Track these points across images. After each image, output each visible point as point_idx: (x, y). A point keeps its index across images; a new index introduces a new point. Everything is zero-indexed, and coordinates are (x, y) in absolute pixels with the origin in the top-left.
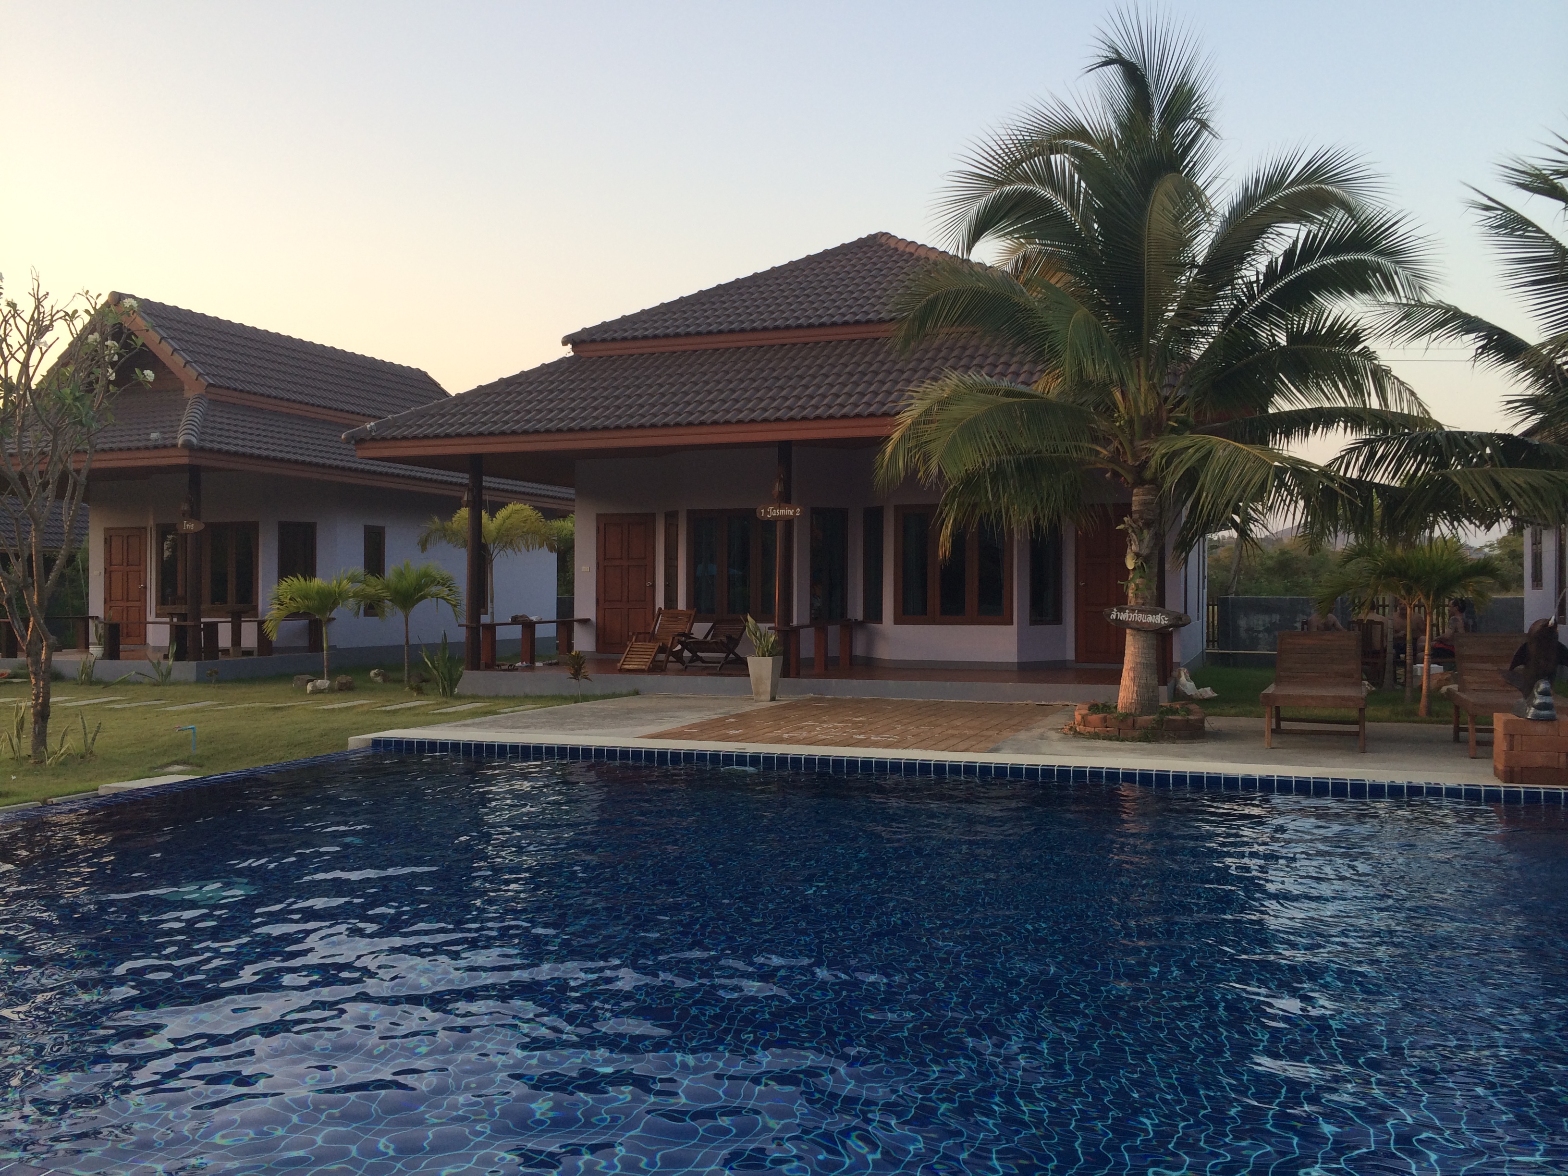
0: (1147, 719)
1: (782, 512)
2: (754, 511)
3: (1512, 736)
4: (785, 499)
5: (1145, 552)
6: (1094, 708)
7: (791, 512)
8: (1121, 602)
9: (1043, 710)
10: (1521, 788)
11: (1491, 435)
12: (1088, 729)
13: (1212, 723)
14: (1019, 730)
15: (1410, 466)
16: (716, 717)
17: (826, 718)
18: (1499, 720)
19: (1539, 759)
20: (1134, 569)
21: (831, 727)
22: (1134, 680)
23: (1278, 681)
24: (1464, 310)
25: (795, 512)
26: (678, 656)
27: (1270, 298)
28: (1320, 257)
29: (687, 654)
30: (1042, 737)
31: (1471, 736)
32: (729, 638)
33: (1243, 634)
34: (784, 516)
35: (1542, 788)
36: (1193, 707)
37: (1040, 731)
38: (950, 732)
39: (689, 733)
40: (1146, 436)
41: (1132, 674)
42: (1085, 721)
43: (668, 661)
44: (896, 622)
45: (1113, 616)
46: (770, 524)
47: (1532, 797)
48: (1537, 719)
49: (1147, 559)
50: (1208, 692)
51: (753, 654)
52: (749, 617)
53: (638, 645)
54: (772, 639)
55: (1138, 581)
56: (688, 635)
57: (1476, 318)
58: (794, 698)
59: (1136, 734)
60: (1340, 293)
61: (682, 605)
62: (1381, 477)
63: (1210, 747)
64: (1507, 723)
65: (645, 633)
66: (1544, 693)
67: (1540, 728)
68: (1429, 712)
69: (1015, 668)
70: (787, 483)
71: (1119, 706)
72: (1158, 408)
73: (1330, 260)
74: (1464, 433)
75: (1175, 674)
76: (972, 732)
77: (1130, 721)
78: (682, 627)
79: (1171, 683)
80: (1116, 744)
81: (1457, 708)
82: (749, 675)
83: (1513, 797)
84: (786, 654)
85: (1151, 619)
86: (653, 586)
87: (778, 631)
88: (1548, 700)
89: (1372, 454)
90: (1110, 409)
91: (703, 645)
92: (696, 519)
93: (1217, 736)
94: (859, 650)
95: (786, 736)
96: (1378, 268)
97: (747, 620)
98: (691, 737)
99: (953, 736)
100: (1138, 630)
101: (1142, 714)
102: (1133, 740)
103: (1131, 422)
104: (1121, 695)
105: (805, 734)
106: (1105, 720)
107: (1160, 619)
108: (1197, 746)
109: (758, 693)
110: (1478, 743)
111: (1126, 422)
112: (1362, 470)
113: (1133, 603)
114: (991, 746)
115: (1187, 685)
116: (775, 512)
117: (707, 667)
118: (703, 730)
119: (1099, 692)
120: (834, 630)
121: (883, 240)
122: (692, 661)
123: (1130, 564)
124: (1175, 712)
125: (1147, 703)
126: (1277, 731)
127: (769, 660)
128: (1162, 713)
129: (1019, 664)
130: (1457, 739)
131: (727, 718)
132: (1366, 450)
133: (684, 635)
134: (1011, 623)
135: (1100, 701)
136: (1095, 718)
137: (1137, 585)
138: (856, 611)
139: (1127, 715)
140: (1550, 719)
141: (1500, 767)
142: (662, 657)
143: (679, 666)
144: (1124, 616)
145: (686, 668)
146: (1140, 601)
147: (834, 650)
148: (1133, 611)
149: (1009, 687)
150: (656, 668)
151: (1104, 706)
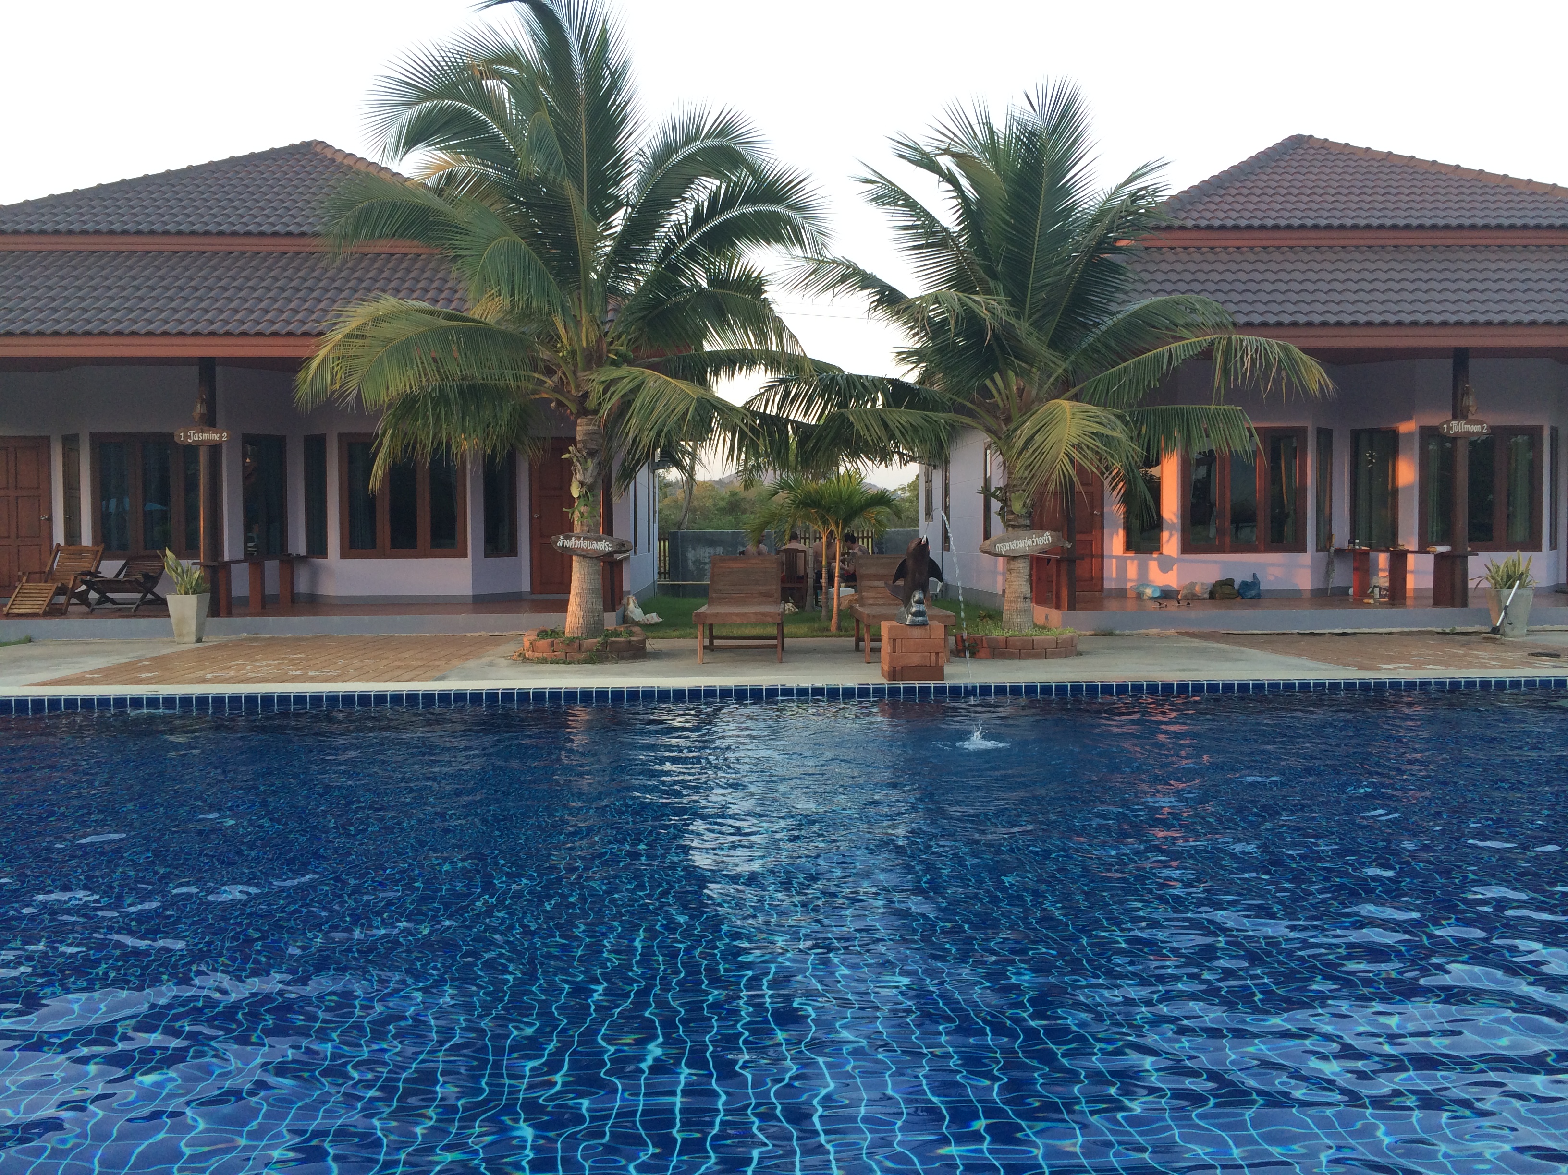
0: (592, 642)
1: (206, 436)
2: (172, 435)
3: (894, 640)
4: (209, 421)
5: (589, 480)
6: (543, 634)
7: (216, 437)
8: (567, 528)
9: (496, 639)
10: (901, 684)
11: (882, 379)
12: (536, 654)
13: (651, 645)
14: (468, 659)
15: (817, 407)
16: (127, 660)
17: (259, 657)
18: (885, 626)
19: (915, 659)
20: (579, 497)
21: (265, 664)
22: (580, 605)
23: (711, 602)
24: (861, 267)
25: (221, 437)
26: (83, 598)
27: (698, 240)
28: (740, 205)
29: (93, 595)
30: (491, 664)
31: (866, 645)
32: (146, 576)
33: (691, 566)
34: (209, 441)
35: (917, 684)
36: (636, 629)
37: (491, 658)
38: (397, 664)
39: (92, 679)
40: (588, 367)
41: (578, 600)
42: (533, 647)
43: (69, 604)
44: (343, 556)
45: (560, 544)
46: (192, 450)
47: (910, 691)
48: (914, 625)
49: (591, 488)
50: (654, 618)
51: (174, 592)
52: (168, 552)
53: (28, 586)
54: (196, 575)
55: (583, 509)
56: (95, 574)
57: (871, 275)
58: (223, 639)
59: (582, 656)
60: (758, 241)
61: (86, 539)
62: (796, 415)
63: (650, 665)
64: (891, 629)
65: (41, 573)
66: (919, 602)
67: (917, 632)
68: (839, 628)
69: (470, 600)
70: (211, 404)
71: (567, 630)
72: (599, 340)
73: (749, 209)
74: (861, 377)
75: (624, 602)
76: (420, 663)
77: (576, 645)
78: (87, 565)
79: (620, 610)
80: (563, 667)
81: (858, 621)
82: (169, 616)
83: (894, 692)
84: (214, 592)
85: (595, 546)
86: (50, 519)
87: (205, 567)
88: (922, 607)
89: (787, 393)
90: (552, 340)
91: (114, 585)
92: (100, 443)
93: (657, 655)
94: (302, 586)
95: (209, 676)
96: (788, 221)
97: (165, 555)
98: (93, 682)
99: (399, 667)
100: (584, 556)
101: (588, 637)
102: (579, 662)
103: (573, 353)
104: (569, 620)
105: (232, 674)
106: (552, 644)
107: (604, 546)
108: (637, 665)
109: (181, 635)
110: (872, 650)
111: (568, 353)
112: (779, 409)
113: (578, 531)
114: (437, 675)
115: (635, 612)
116: (196, 436)
117: (120, 609)
118: (108, 675)
119: (548, 620)
120: (272, 566)
121: (319, 149)
122: (99, 602)
123: (575, 492)
124: (618, 635)
125: (594, 628)
126: (710, 648)
127: (193, 599)
128: (606, 636)
129: (475, 597)
130: (857, 648)
131: (140, 661)
132: (781, 389)
133: (89, 573)
134: (465, 556)
135: (549, 628)
136: (544, 643)
137: (582, 513)
138: (298, 544)
139: (572, 640)
140: (924, 624)
141: (886, 668)
142: (62, 599)
143: (84, 609)
144: (570, 544)
145: (92, 611)
146: (586, 529)
147: (272, 587)
148: (579, 538)
149: (462, 618)
150: (53, 611)
151: (553, 631)
